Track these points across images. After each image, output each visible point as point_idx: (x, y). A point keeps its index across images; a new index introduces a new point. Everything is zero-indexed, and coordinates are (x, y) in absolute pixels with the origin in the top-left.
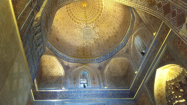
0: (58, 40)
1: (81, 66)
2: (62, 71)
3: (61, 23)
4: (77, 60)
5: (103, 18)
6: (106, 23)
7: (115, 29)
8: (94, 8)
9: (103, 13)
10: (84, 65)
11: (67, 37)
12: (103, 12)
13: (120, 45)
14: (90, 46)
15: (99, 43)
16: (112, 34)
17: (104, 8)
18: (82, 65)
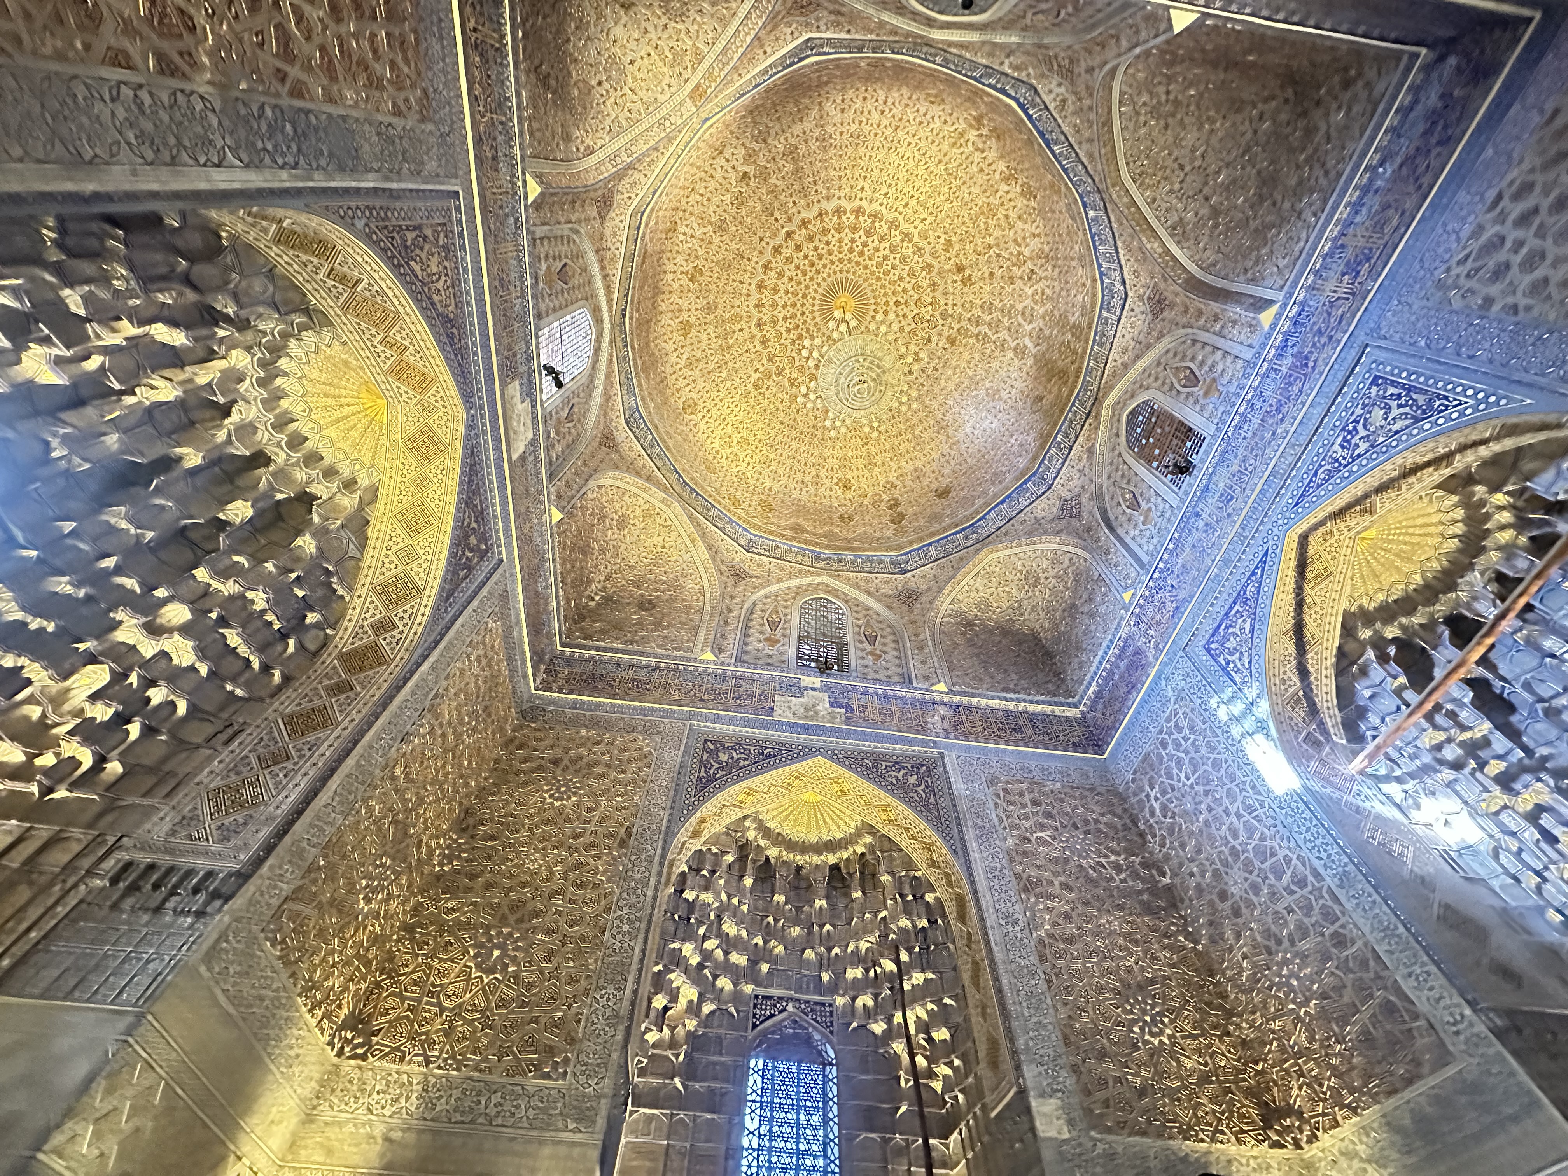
0: (943, 493)
1: (1097, 428)
2: (1065, 548)
3: (887, 446)
4: (1067, 435)
5: (907, 205)
6: (936, 190)
7: (962, 135)
8: (861, 254)
9: (883, 209)
10: (1101, 404)
11: (960, 436)
12: (875, 206)
13: (1030, 117)
14: (1043, 317)
15: (1039, 254)
16: (992, 155)
17: (857, 203)
18: (1097, 418)
